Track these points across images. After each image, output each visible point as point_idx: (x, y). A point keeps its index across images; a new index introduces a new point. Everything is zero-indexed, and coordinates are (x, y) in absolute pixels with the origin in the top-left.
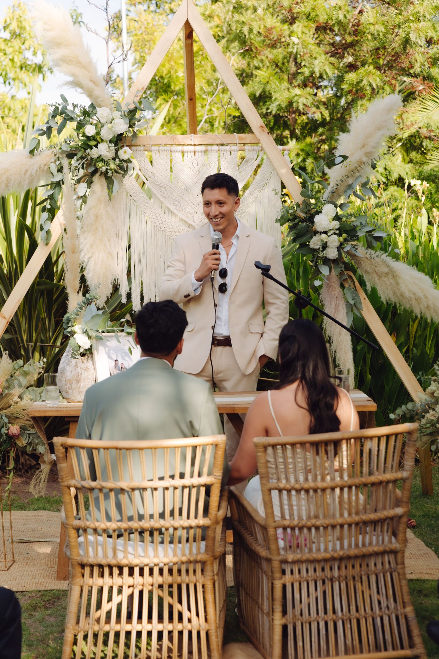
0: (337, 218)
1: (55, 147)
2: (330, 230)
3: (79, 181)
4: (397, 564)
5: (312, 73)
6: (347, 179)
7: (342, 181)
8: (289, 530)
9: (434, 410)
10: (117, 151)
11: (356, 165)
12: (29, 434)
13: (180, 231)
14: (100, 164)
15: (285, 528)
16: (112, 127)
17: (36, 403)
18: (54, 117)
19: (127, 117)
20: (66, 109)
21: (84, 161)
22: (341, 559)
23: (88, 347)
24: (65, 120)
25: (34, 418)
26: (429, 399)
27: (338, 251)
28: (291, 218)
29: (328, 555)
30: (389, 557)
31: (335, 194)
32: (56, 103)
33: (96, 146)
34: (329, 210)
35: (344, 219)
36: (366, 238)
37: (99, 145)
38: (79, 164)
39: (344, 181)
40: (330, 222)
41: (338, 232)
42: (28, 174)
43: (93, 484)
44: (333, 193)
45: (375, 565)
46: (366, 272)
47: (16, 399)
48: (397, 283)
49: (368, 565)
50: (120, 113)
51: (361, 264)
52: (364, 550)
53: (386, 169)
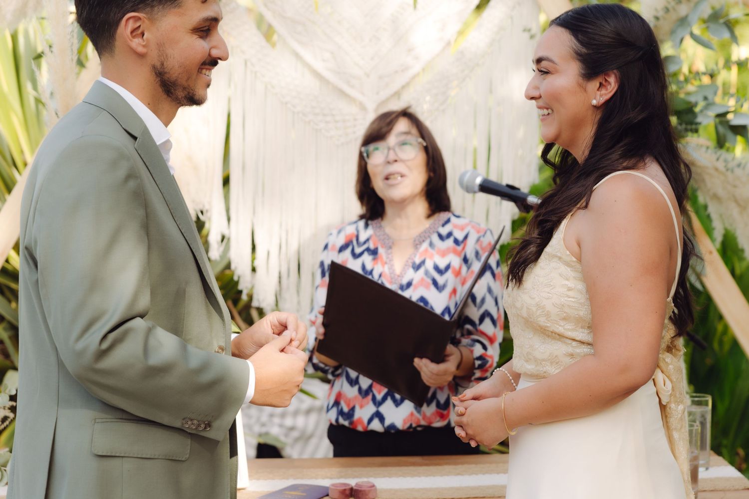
6: (675, 7)
7: (667, 10)
36: (716, 128)
46: (716, 197)
51: (703, 181)
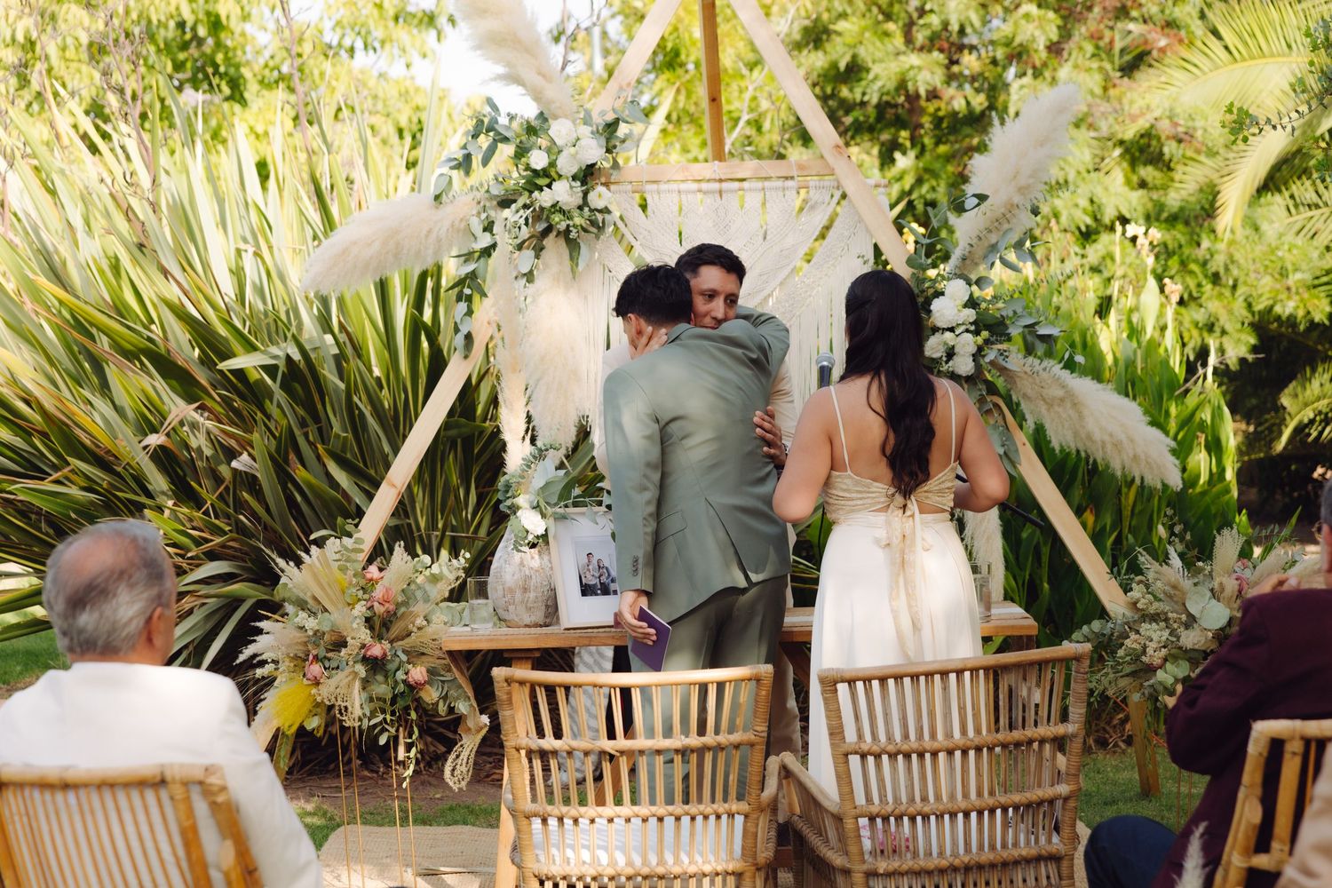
0: (972, 303)
1: (478, 189)
2: (958, 325)
3: (520, 247)
4: (1061, 879)
5: (946, 25)
7: (980, 239)
8: (879, 821)
9: (1138, 632)
10: (585, 194)
11: (1003, 210)
12: (443, 682)
14: (556, 218)
15: (872, 819)
16: (577, 153)
17: (453, 629)
18: (475, 136)
19: (601, 134)
20: (497, 122)
21: (528, 212)
22: (967, 869)
23: (541, 531)
24: (495, 142)
25: (451, 653)
26: (1129, 614)
27: (974, 361)
29: (944, 863)
30: (1046, 866)
31: (968, 262)
32: (479, 113)
33: (549, 186)
34: (956, 291)
35: (983, 305)
36: (1024, 337)
37: (554, 183)
38: (521, 217)
39: (983, 238)
40: (959, 310)
41: (973, 328)
42: (434, 235)
43: (557, 744)
44: (964, 259)
45: (1025, 881)
46: (1025, 396)
47: (420, 621)
48: (1081, 417)
49: (1012, 882)
50: (590, 129)
51: (1015, 383)
52: (1005, 854)
53: (1092, 201)
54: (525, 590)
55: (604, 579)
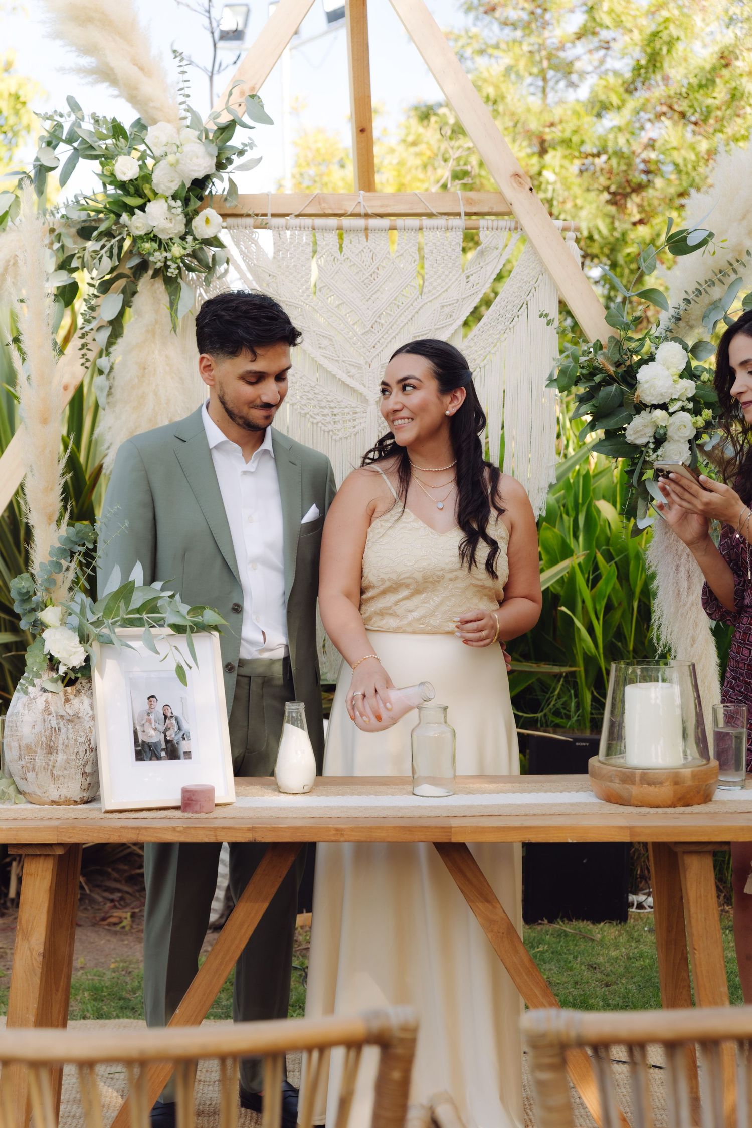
1: (53, 214)
2: (673, 400)
3: (104, 289)
6: (708, 289)
7: (699, 293)
10: (189, 219)
11: (730, 257)
13: (332, 405)
14: (148, 246)
16: (178, 162)
18: (51, 144)
19: (212, 141)
20: (80, 127)
21: (113, 241)
23: (77, 661)
24: (77, 154)
27: (690, 449)
28: (584, 372)
31: (681, 324)
32: (55, 112)
33: (142, 208)
34: (670, 356)
35: (705, 376)
37: (148, 204)
38: (103, 247)
39: (703, 292)
40: (674, 381)
41: (691, 405)
44: (678, 319)
50: (197, 134)
54: (50, 749)
55: (171, 735)
